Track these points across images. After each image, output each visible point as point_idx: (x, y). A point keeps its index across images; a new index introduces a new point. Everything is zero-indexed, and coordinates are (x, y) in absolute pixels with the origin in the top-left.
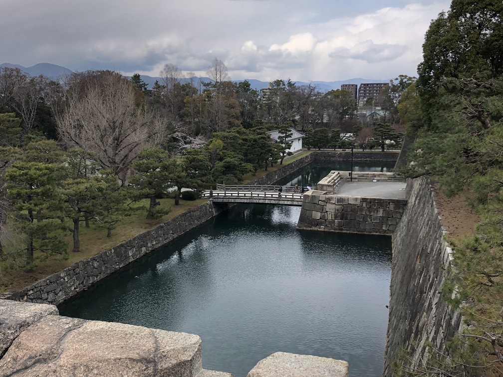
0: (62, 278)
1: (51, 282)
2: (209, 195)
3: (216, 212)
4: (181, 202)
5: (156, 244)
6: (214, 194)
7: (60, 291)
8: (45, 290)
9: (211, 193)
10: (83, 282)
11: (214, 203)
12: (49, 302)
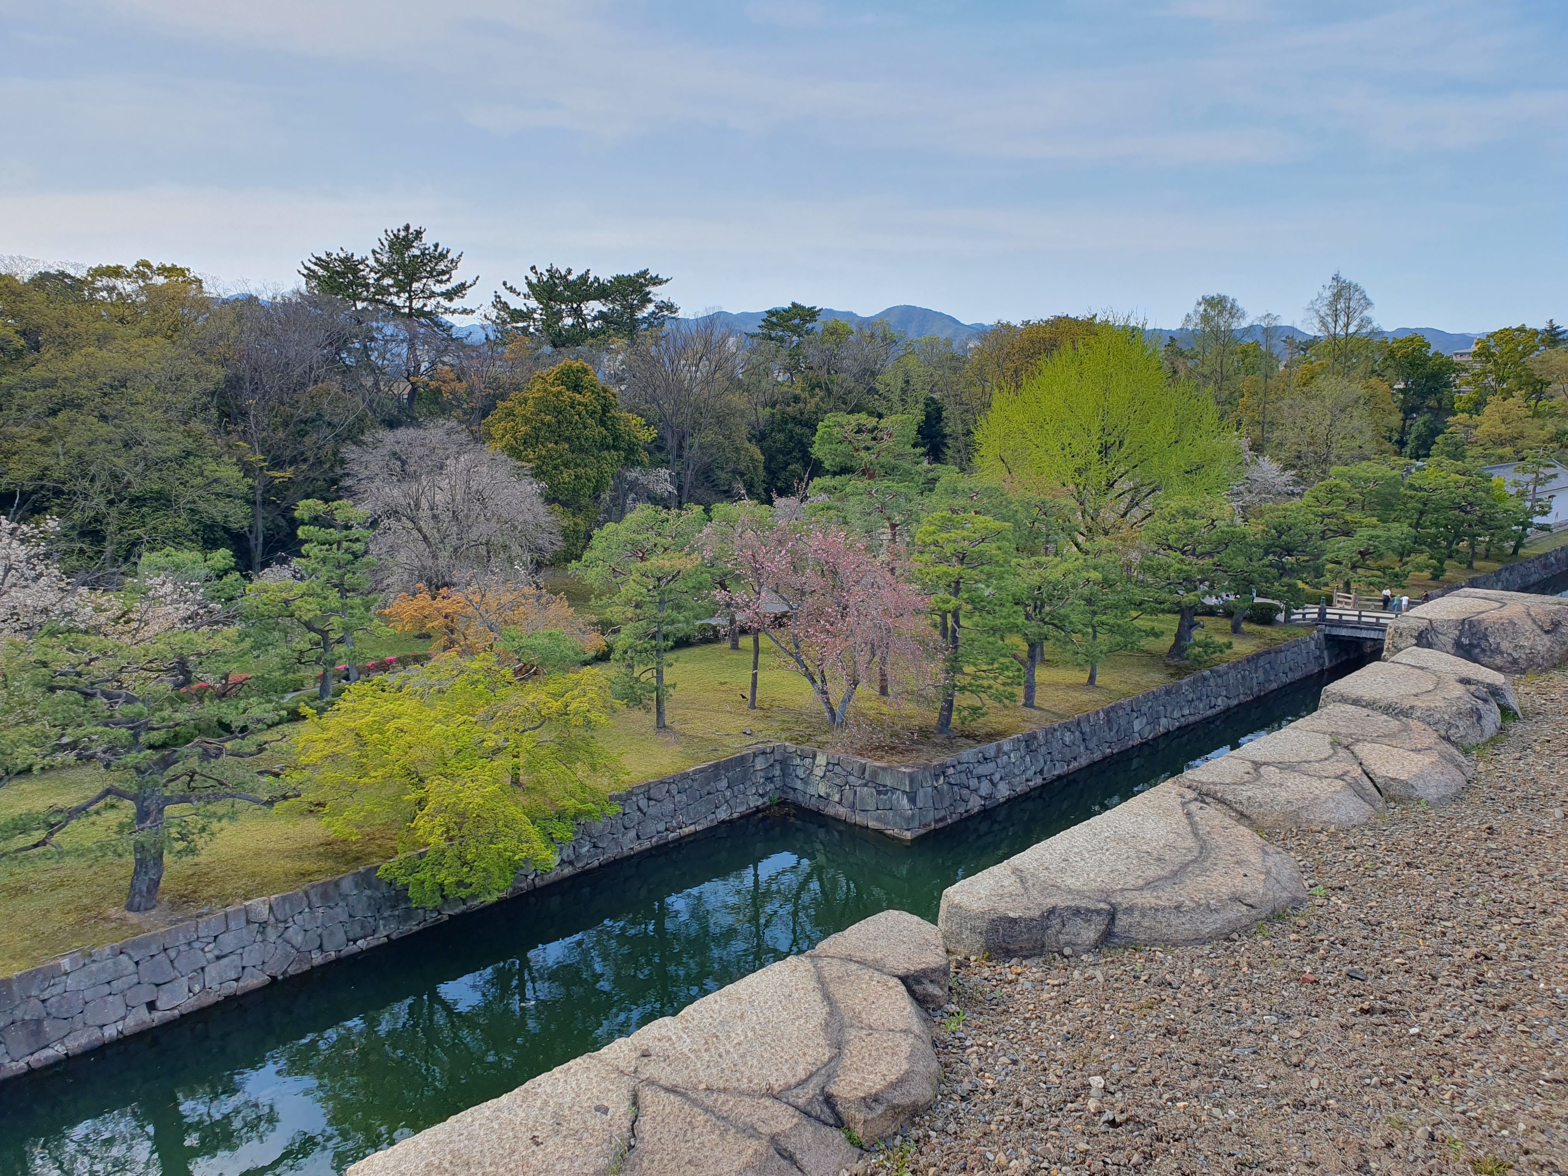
0: (1005, 753)
1: (986, 759)
2: (1316, 616)
3: (1330, 661)
4: (1244, 626)
5: (1190, 714)
6: (1328, 616)
7: (1001, 779)
8: (974, 772)
9: (1322, 614)
10: (1041, 772)
11: (1326, 636)
12: (981, 797)
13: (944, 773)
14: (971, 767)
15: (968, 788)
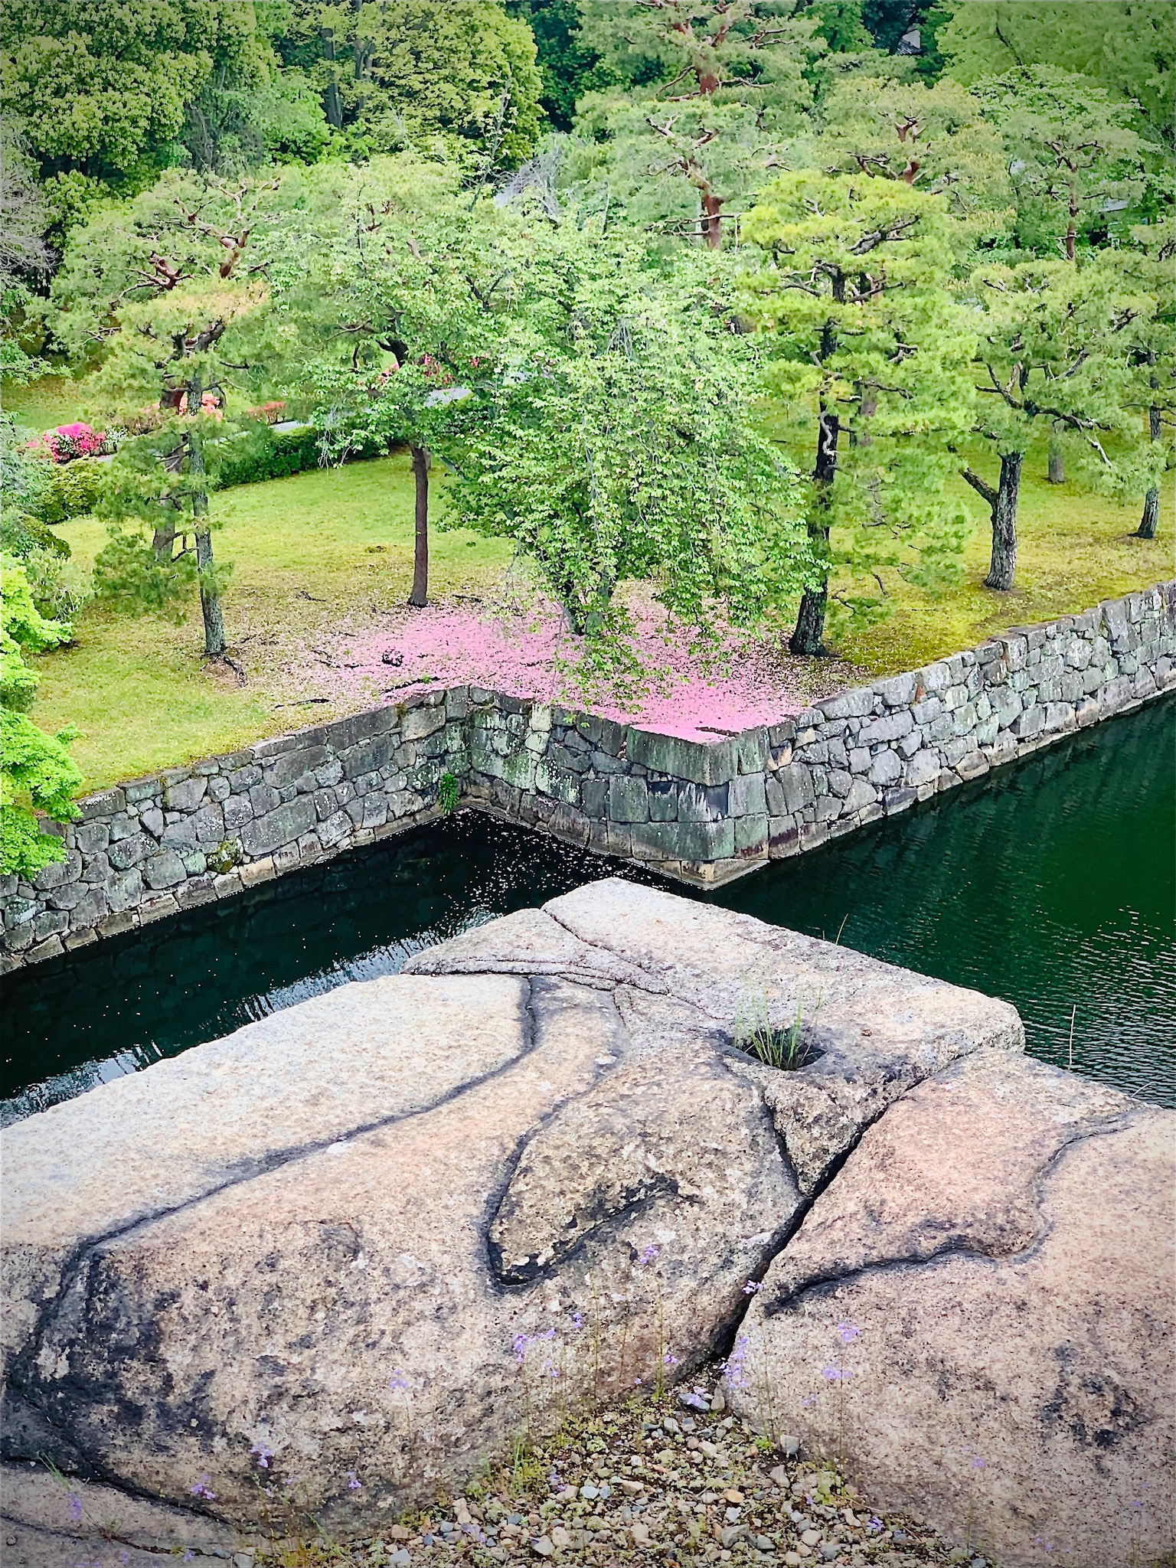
0: (934, 693)
1: (889, 707)
7: (923, 746)
8: (863, 736)
10: (1015, 726)
12: (874, 785)
13: (793, 741)
14: (855, 725)
15: (846, 768)
